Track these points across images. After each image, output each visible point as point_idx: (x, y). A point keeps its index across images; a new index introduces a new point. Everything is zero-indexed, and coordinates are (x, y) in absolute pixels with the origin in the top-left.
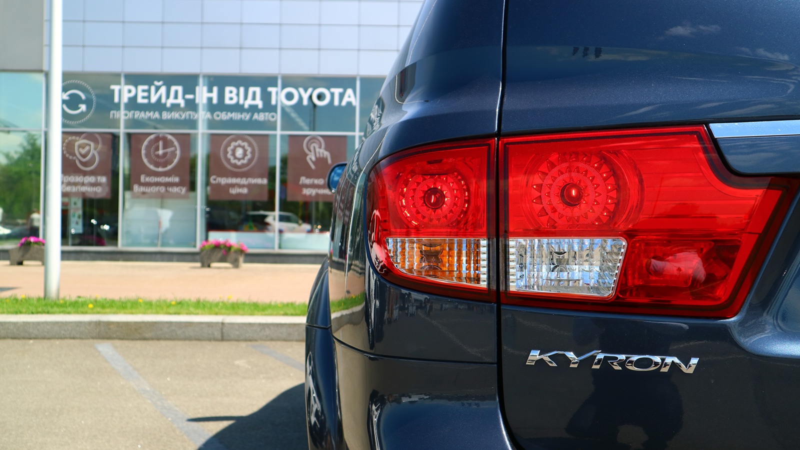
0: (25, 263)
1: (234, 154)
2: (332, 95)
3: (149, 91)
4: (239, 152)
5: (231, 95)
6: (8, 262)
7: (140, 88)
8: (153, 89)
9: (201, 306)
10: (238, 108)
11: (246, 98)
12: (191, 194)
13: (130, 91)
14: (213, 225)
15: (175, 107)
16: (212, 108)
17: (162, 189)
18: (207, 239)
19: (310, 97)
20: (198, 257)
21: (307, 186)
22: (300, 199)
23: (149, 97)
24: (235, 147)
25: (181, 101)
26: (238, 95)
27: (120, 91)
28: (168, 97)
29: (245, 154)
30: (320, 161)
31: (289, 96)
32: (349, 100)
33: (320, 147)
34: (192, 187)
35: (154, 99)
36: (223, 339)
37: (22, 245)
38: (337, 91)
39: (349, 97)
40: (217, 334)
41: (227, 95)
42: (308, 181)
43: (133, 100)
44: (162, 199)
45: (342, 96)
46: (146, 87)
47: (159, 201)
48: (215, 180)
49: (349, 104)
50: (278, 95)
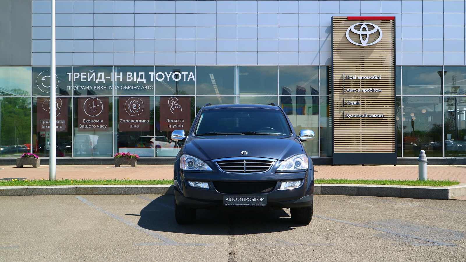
0: (24, 166)
1: (131, 108)
2: (182, 75)
3: (87, 75)
4: (134, 106)
5: (130, 77)
6: (16, 166)
7: (82, 74)
8: (89, 73)
9: (116, 182)
10: (133, 83)
11: (137, 78)
12: (110, 128)
13: (77, 75)
14: (121, 144)
15: (101, 83)
16: (119, 83)
17: (94, 126)
18: (118, 152)
19: (171, 77)
20: (113, 162)
21: (170, 123)
22: (166, 130)
23: (87, 79)
24: (132, 104)
25: (103, 80)
26: (133, 76)
27: (71, 75)
28: (96, 78)
29: (137, 107)
30: (177, 110)
31: (160, 76)
32: (191, 78)
33: (177, 103)
34: (110, 126)
35: (89, 80)
36: (125, 194)
37: (23, 156)
38: (185, 73)
39: (191, 76)
40: (123, 192)
41: (128, 77)
42: (170, 121)
43: (78, 80)
44: (94, 132)
45: (187, 76)
46: (85, 73)
47: (93, 132)
48: (121, 121)
49: (191, 80)
50: (154, 76)
